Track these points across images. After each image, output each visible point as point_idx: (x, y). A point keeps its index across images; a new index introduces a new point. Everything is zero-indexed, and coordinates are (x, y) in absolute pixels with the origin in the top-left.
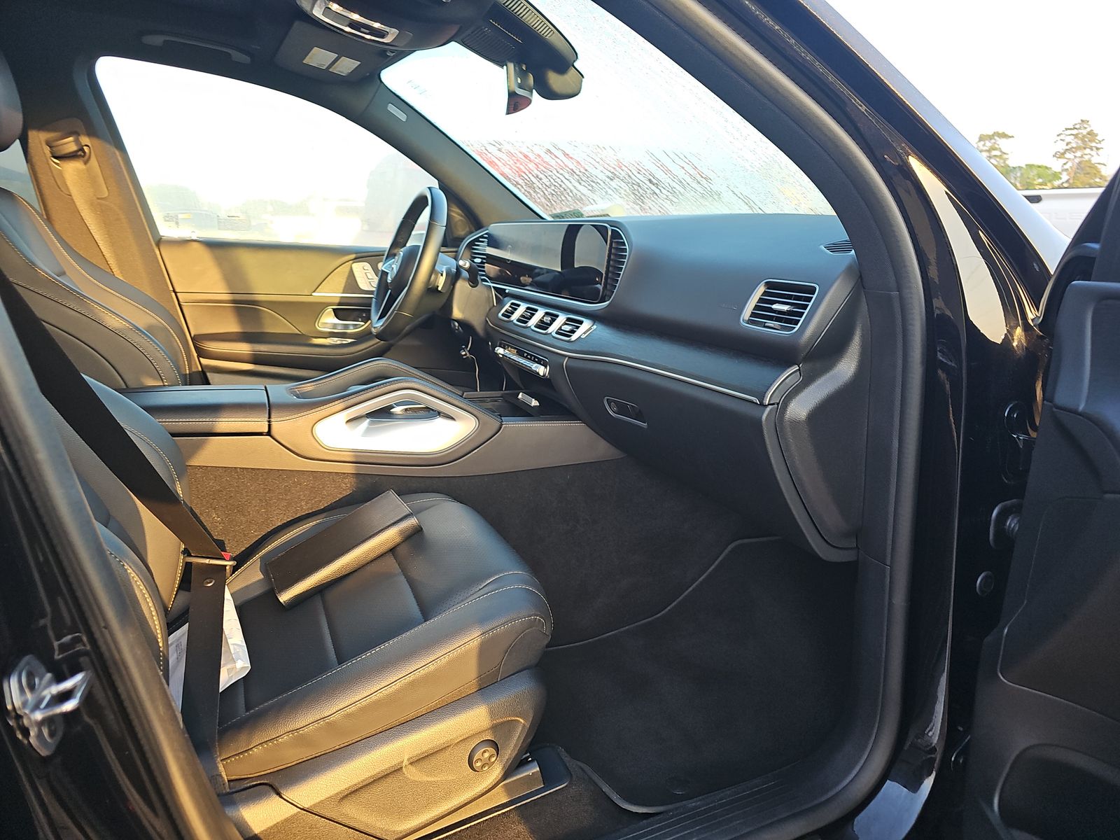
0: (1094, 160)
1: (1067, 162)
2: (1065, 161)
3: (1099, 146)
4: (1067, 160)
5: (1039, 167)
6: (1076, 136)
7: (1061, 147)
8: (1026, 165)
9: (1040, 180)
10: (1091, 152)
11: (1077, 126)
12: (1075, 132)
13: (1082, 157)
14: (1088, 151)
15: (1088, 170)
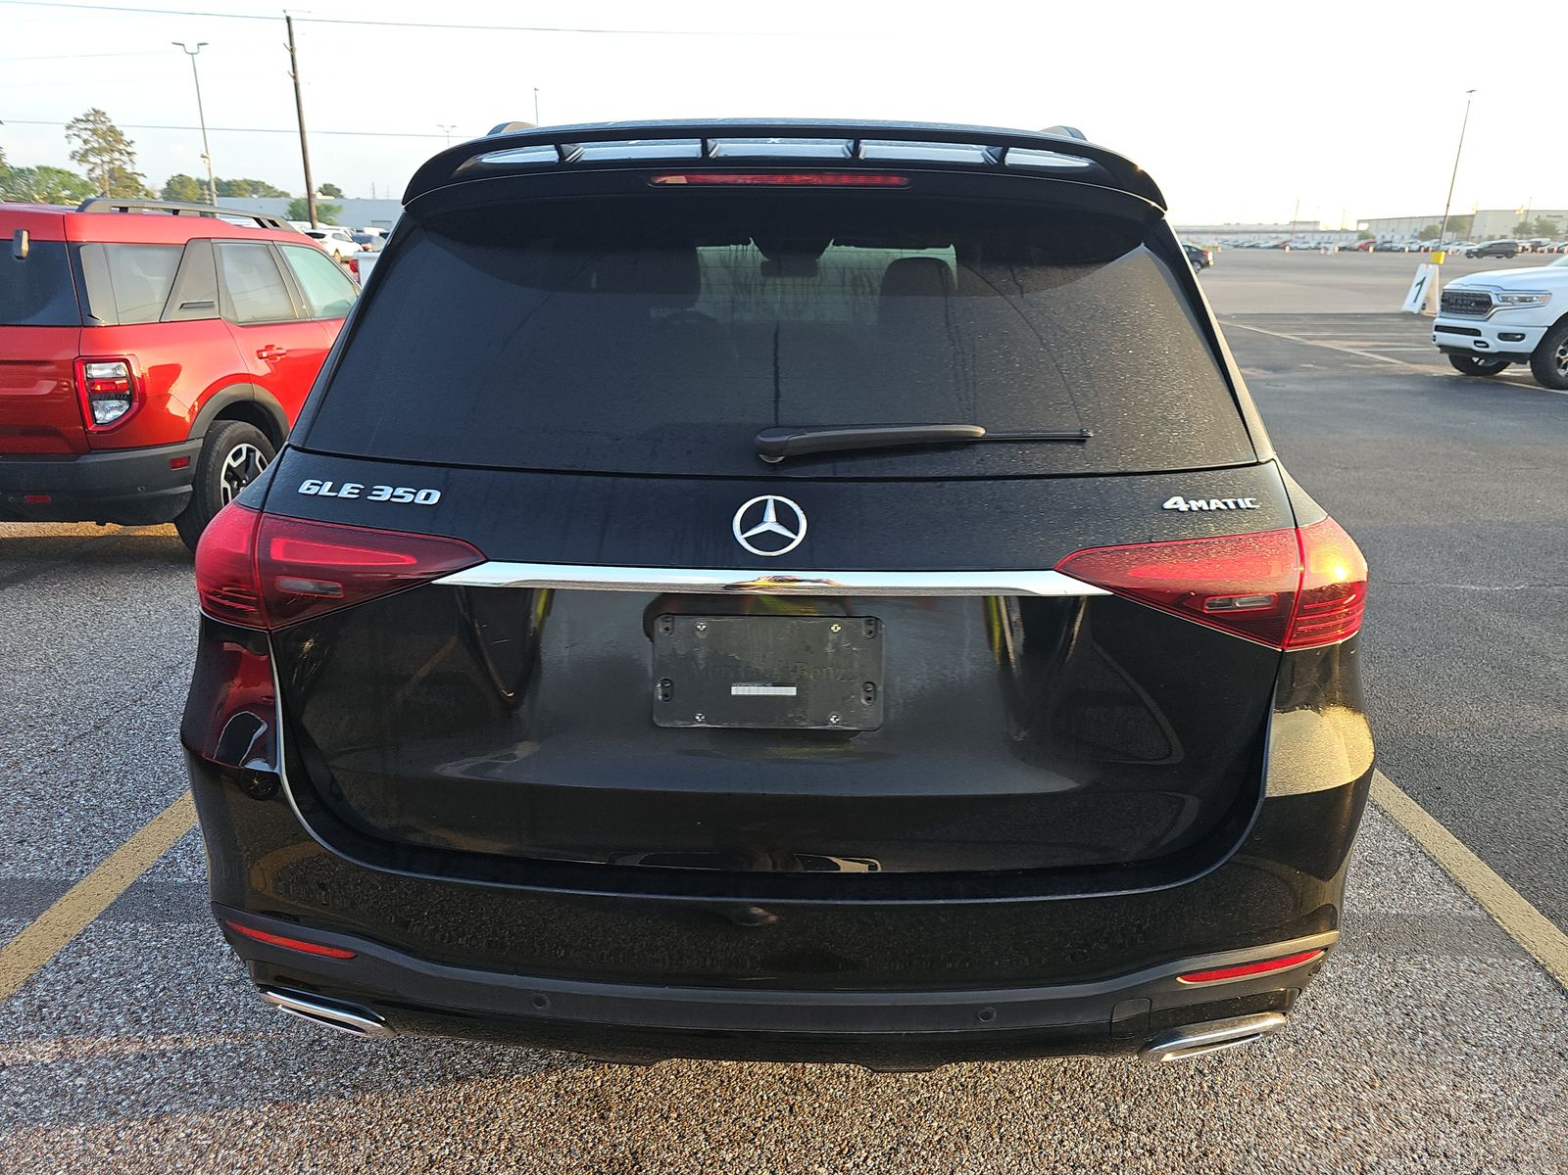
0: (129, 169)
1: (94, 168)
2: (90, 166)
3: (129, 149)
4: (93, 166)
5: (59, 172)
6: (94, 132)
7: (77, 145)
8: (38, 168)
9: (68, 192)
10: (123, 158)
11: (91, 118)
12: (90, 126)
13: (111, 162)
14: (116, 155)
15: (128, 182)
